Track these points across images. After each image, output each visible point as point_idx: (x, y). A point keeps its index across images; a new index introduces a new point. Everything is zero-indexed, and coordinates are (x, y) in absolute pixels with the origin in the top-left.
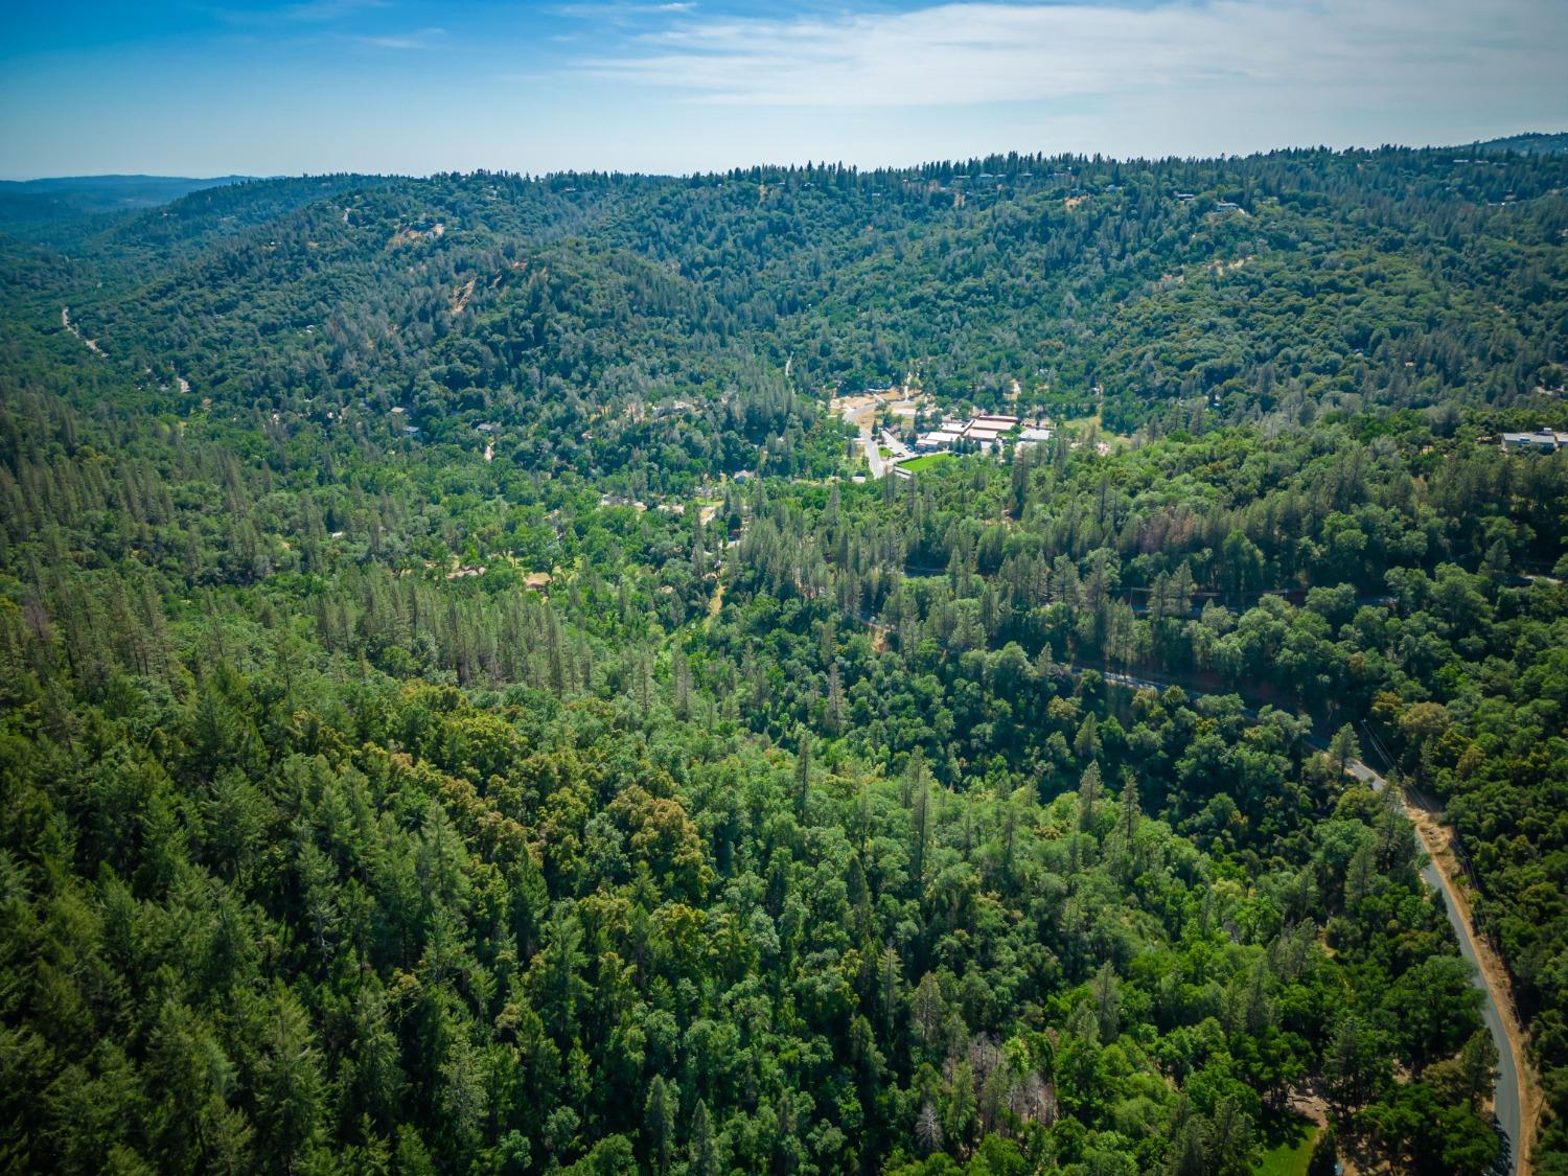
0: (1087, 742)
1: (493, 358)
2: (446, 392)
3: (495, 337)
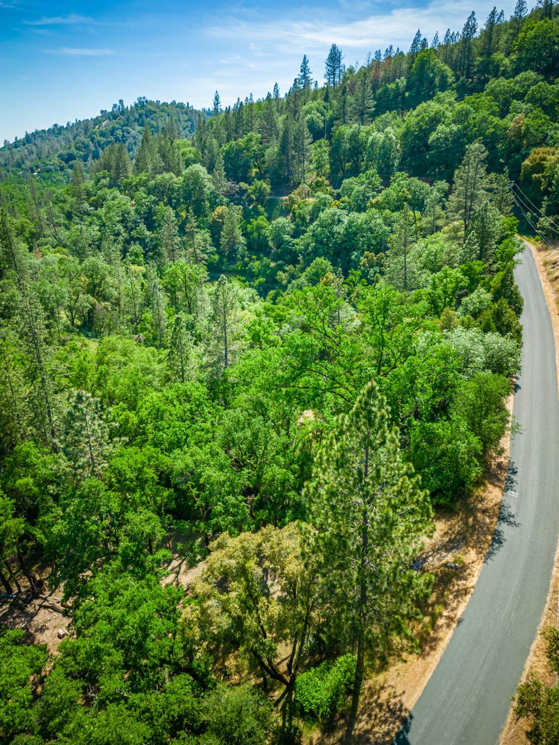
1: (92, 148)
2: (61, 163)
3: (100, 138)
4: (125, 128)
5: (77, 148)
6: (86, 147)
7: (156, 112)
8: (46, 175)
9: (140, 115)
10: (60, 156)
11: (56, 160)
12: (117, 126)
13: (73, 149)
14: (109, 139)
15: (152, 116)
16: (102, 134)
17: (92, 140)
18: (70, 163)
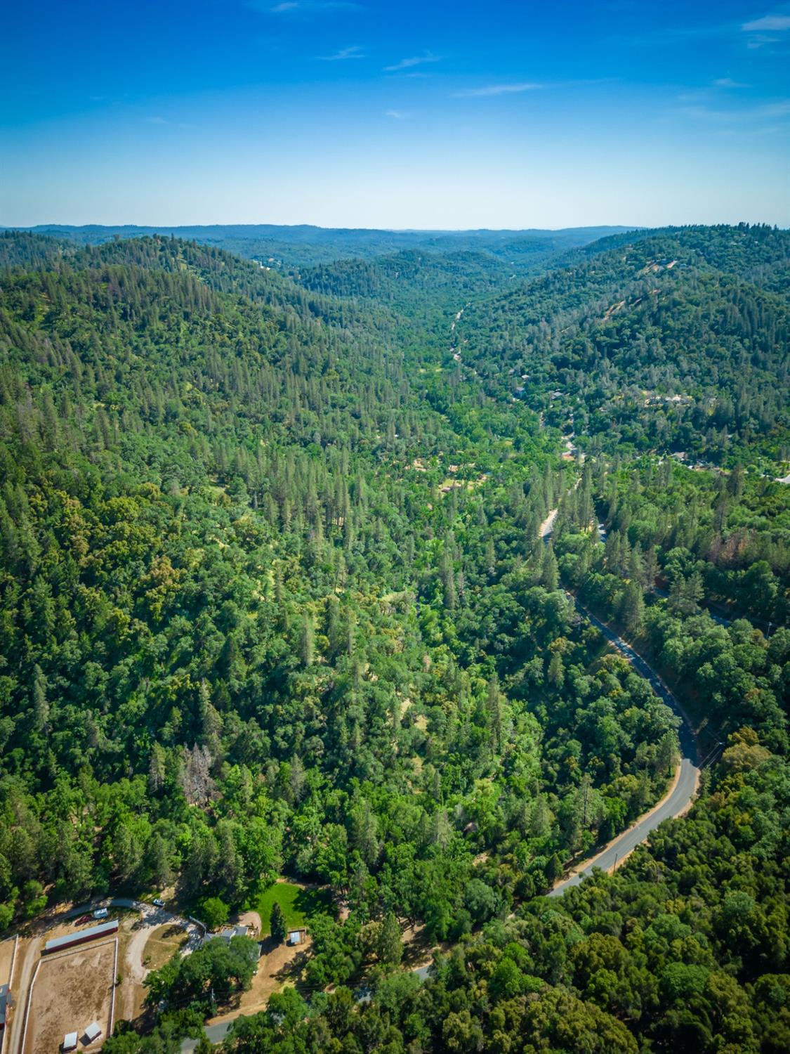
0: (555, 676)
1: (590, 352)
2: (552, 369)
3: (602, 338)
4: (636, 326)
5: (574, 351)
6: (584, 349)
7: (680, 303)
8: (531, 386)
9: (660, 308)
10: (554, 360)
11: (548, 366)
12: (627, 323)
13: (570, 352)
14: (613, 341)
15: (675, 310)
16: (607, 333)
17: (594, 341)
18: (562, 370)
